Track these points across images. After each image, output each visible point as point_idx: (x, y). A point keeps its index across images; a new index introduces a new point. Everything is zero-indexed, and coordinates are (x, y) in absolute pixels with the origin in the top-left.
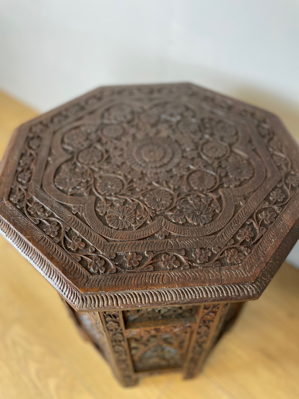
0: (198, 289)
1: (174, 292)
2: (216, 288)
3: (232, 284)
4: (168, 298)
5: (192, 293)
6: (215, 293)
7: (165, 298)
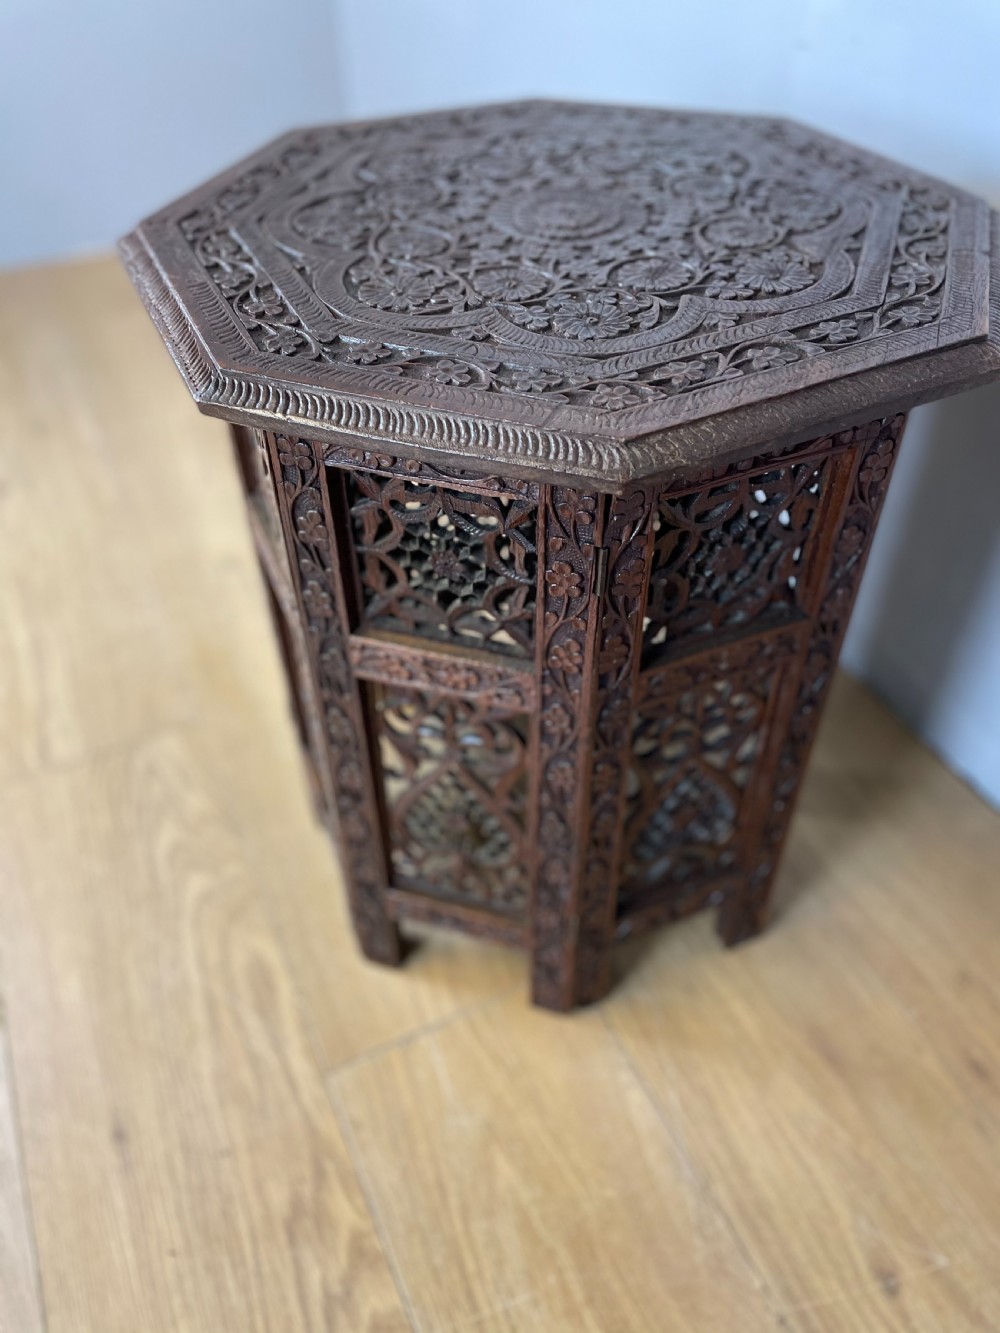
0: (481, 428)
1: (422, 418)
2: (524, 435)
3: (566, 434)
4: (401, 429)
5: (463, 432)
6: (516, 443)
7: (394, 426)
